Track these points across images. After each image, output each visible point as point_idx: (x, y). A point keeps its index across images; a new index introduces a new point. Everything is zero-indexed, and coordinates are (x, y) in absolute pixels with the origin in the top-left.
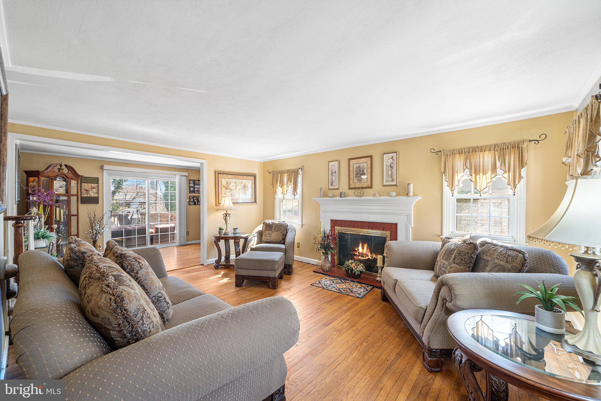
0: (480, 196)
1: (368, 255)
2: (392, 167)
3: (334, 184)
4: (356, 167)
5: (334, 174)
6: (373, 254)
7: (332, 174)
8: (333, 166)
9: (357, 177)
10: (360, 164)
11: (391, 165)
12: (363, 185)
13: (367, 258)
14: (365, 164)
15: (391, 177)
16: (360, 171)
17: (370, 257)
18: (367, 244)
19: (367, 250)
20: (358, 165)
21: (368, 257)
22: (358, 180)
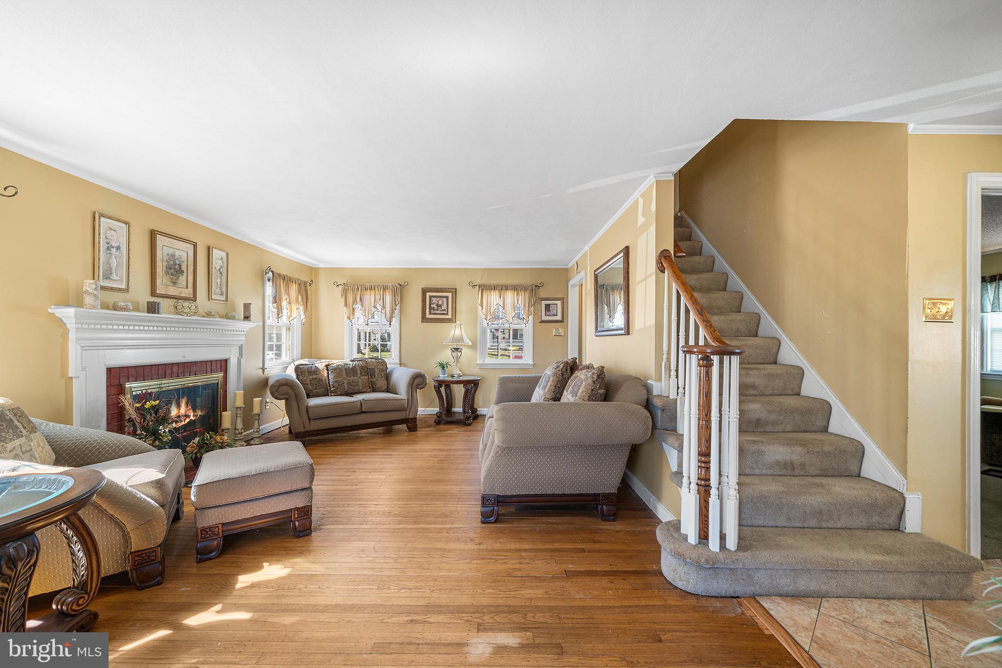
0: (278, 323)
1: (189, 414)
2: (221, 273)
3: (114, 277)
4: (168, 254)
5: (114, 250)
6: (197, 410)
7: (108, 249)
8: (111, 229)
9: (170, 273)
10: (175, 250)
11: (220, 269)
12: (181, 293)
13: (188, 420)
14: (185, 255)
15: (220, 288)
16: (175, 264)
17: (193, 417)
18: (185, 397)
19: (187, 406)
20: (171, 251)
21: (189, 417)
22: (170, 280)
